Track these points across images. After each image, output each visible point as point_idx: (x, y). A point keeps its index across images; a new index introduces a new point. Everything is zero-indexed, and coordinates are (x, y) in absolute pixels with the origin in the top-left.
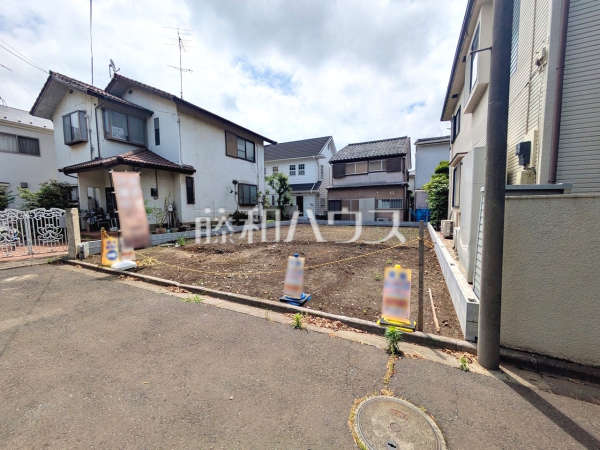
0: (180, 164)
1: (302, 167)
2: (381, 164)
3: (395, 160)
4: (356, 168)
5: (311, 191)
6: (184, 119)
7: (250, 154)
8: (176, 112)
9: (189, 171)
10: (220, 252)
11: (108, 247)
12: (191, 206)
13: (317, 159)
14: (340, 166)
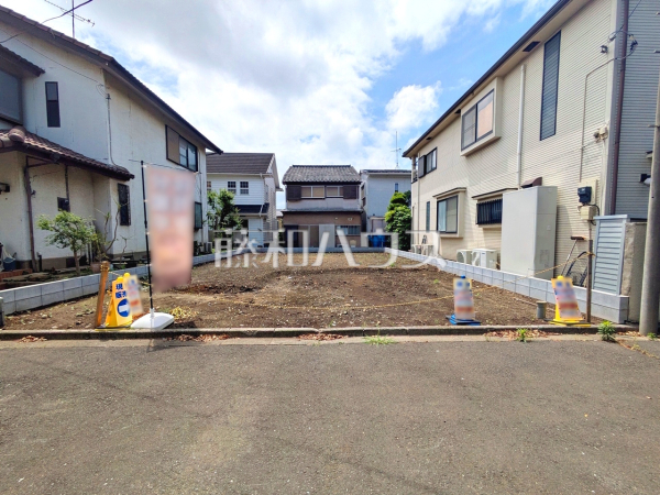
0: (110, 163)
1: (244, 185)
2: (338, 191)
3: (350, 188)
4: (313, 192)
5: (260, 214)
6: (113, 95)
7: (192, 161)
8: (103, 82)
9: (122, 176)
10: (248, 290)
11: (118, 295)
12: (125, 228)
13: (264, 177)
14: (295, 189)
